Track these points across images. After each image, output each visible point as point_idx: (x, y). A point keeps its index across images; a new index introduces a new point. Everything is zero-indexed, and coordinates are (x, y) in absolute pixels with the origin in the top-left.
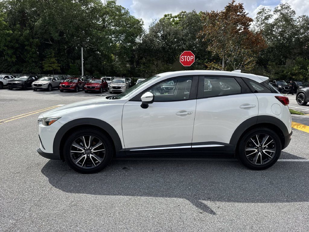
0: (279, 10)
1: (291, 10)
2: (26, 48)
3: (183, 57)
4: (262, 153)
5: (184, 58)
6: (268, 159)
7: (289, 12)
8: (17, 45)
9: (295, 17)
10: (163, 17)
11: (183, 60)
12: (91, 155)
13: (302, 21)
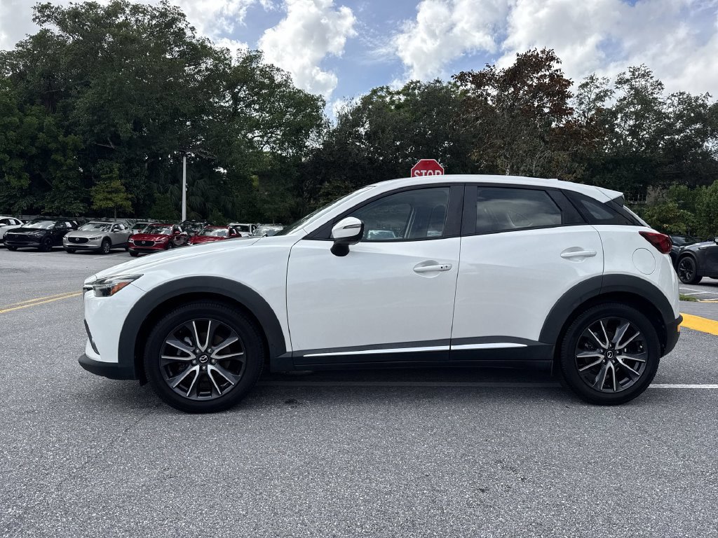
0: (628, 80)
2: (53, 157)
3: (417, 173)
5: (421, 175)
6: (630, 379)
7: (649, 84)
8: (34, 151)
9: (662, 96)
10: (368, 93)
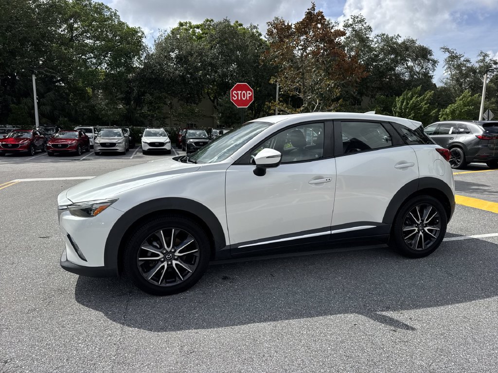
0: (351, 25)
1: (367, 24)
3: (235, 93)
4: (424, 232)
5: (237, 94)
6: (431, 240)
7: (363, 28)
9: (371, 36)
10: (176, 26)
11: (235, 97)
12: (174, 262)
13: (382, 42)
